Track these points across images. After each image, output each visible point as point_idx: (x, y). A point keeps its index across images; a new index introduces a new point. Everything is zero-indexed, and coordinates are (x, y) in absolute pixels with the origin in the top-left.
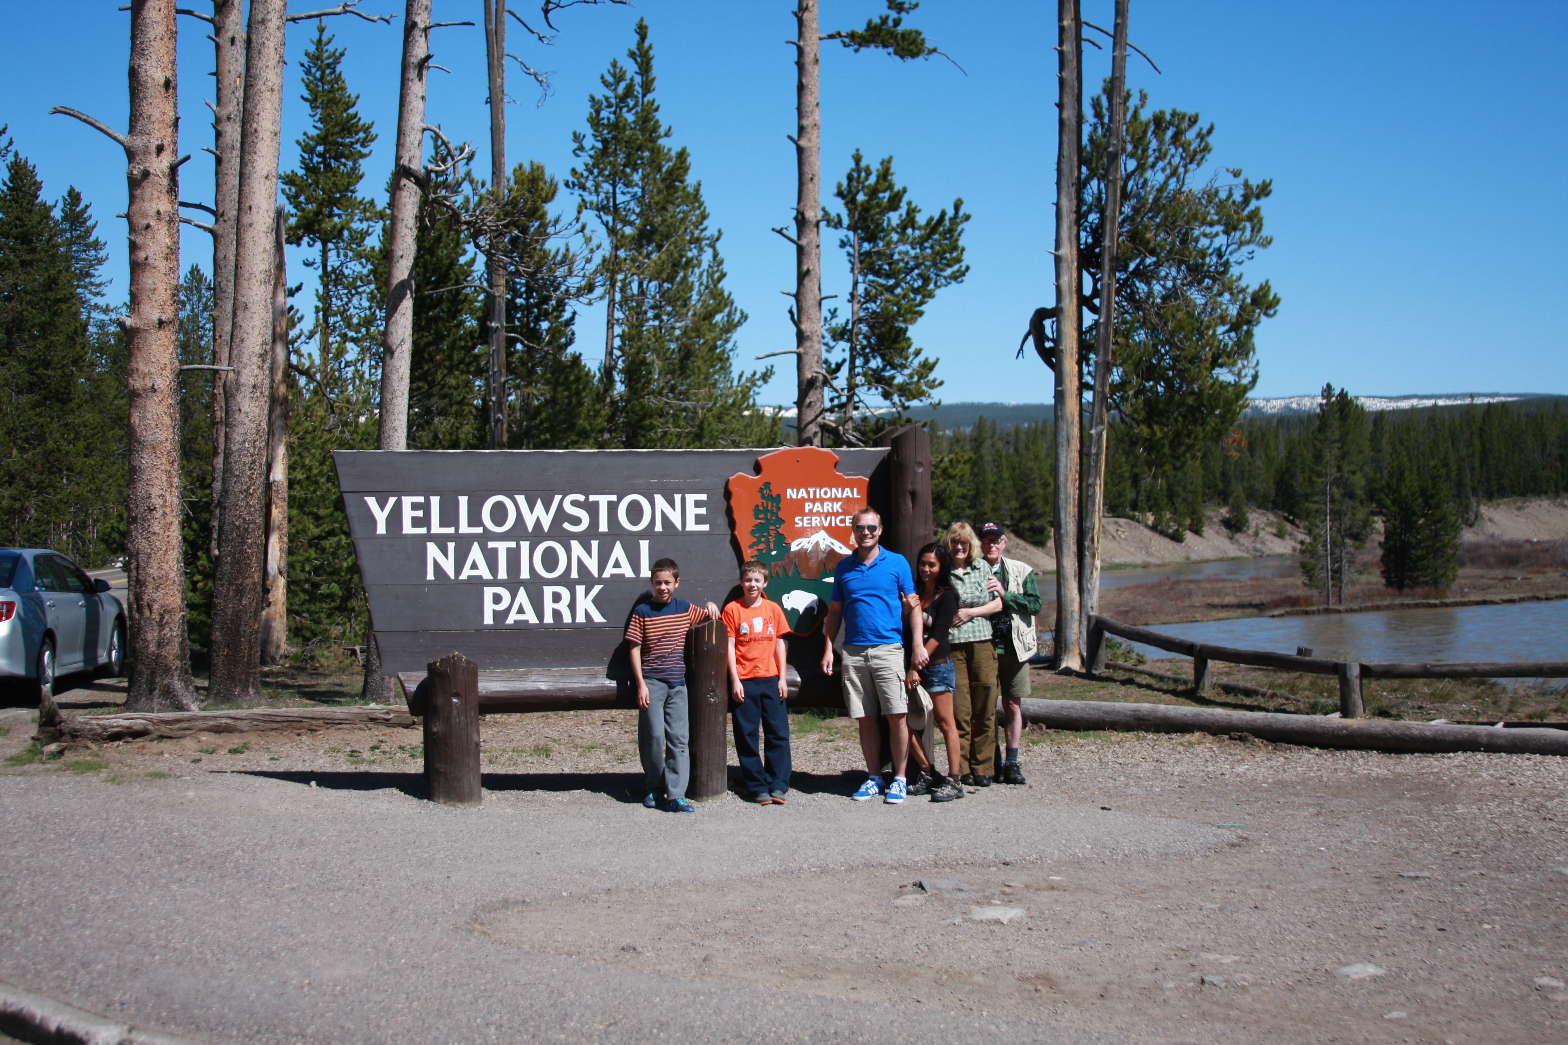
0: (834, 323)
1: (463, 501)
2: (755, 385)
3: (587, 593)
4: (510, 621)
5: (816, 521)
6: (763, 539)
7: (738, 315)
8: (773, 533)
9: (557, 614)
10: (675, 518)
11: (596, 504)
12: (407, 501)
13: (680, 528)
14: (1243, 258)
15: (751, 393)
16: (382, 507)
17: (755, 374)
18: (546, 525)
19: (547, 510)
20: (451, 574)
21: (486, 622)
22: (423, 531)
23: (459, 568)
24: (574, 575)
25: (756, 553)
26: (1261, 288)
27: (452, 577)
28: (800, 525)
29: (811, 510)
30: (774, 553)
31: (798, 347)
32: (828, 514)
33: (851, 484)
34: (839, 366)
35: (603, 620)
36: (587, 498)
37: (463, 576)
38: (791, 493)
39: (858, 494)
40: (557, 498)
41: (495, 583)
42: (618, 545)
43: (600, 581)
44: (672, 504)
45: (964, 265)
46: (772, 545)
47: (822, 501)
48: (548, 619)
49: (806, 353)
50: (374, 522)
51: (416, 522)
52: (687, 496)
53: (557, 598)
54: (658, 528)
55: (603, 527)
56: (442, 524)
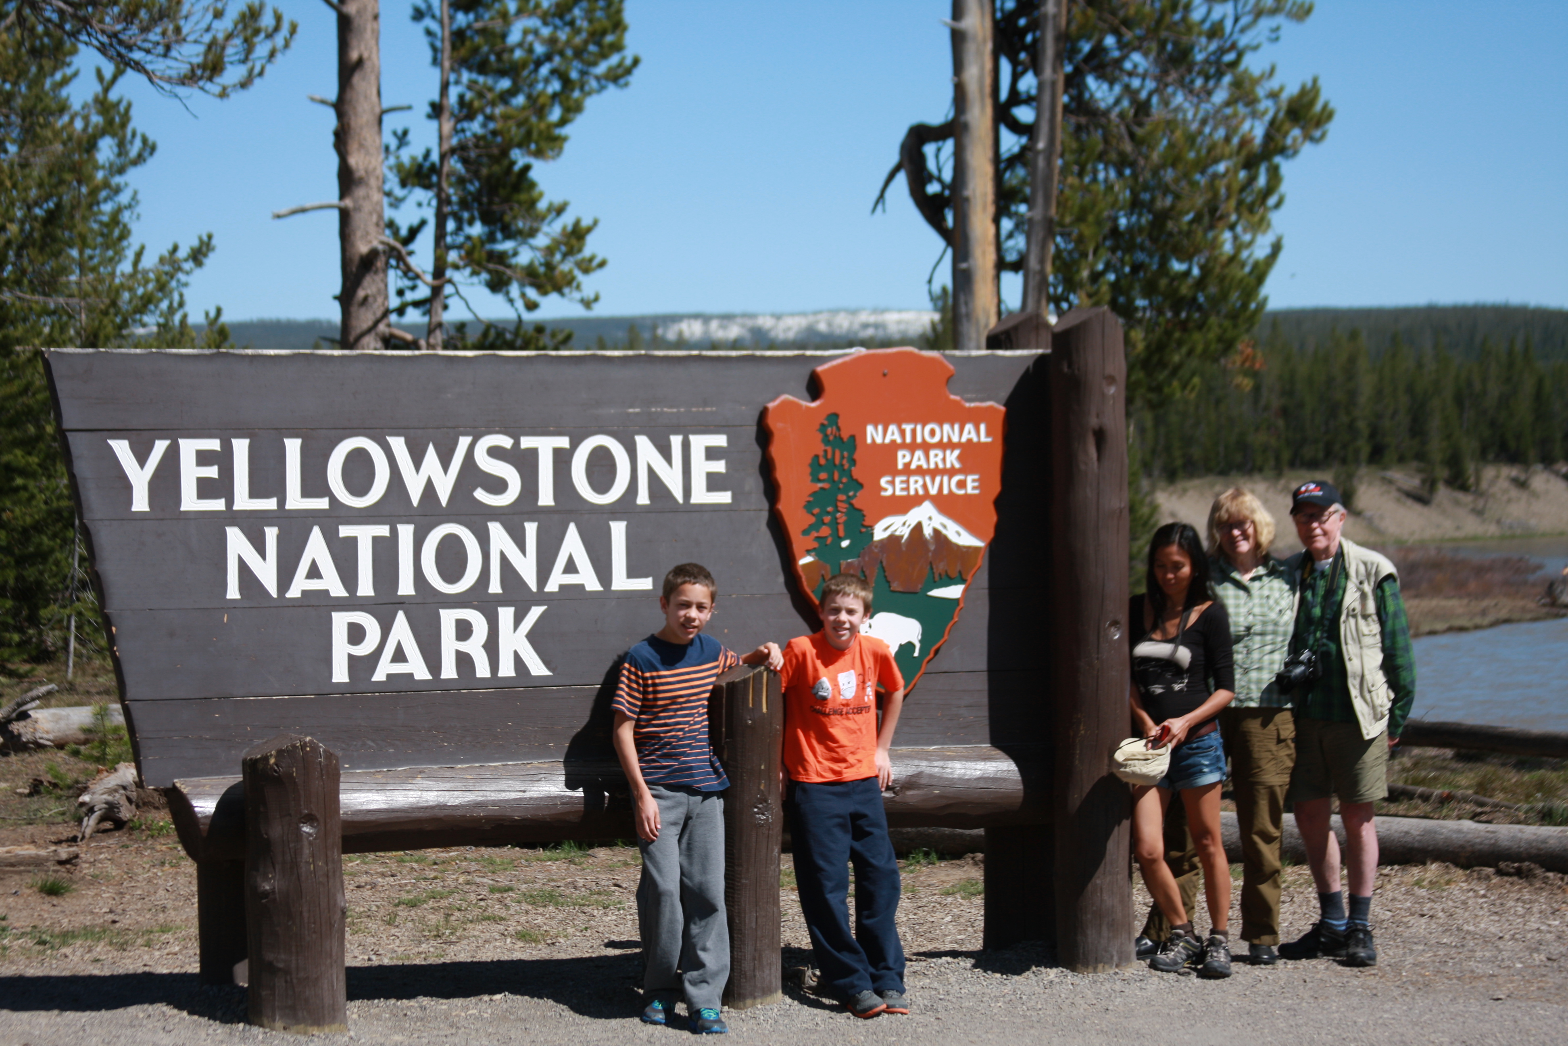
0: (406, 156)
1: (293, 447)
2: (180, 269)
3: (518, 620)
4: (379, 676)
5: (916, 484)
6: (827, 519)
7: (138, 144)
8: (843, 506)
9: (464, 661)
10: (672, 480)
11: (533, 453)
12: (189, 448)
13: (680, 500)
14: (1262, 38)
15: (174, 284)
16: (142, 461)
17: (175, 249)
18: (444, 492)
19: (446, 466)
20: (271, 584)
21: (335, 680)
22: (219, 505)
23: (285, 577)
24: (495, 587)
25: (815, 545)
26: (1303, 92)
27: (274, 594)
28: (889, 493)
29: (907, 465)
30: (845, 544)
31: (342, 195)
32: (934, 473)
33: (975, 417)
34: (414, 232)
35: (547, 673)
36: (517, 443)
37: (294, 592)
38: (874, 434)
39: (988, 434)
40: (464, 442)
41: (352, 603)
42: (572, 531)
43: (540, 597)
44: (665, 452)
45: (628, 55)
46: (841, 528)
47: (926, 447)
48: (449, 671)
49: (358, 209)
50: (127, 487)
51: (205, 488)
52: (692, 438)
53: (464, 630)
54: (643, 498)
55: (546, 497)
56: (255, 492)
